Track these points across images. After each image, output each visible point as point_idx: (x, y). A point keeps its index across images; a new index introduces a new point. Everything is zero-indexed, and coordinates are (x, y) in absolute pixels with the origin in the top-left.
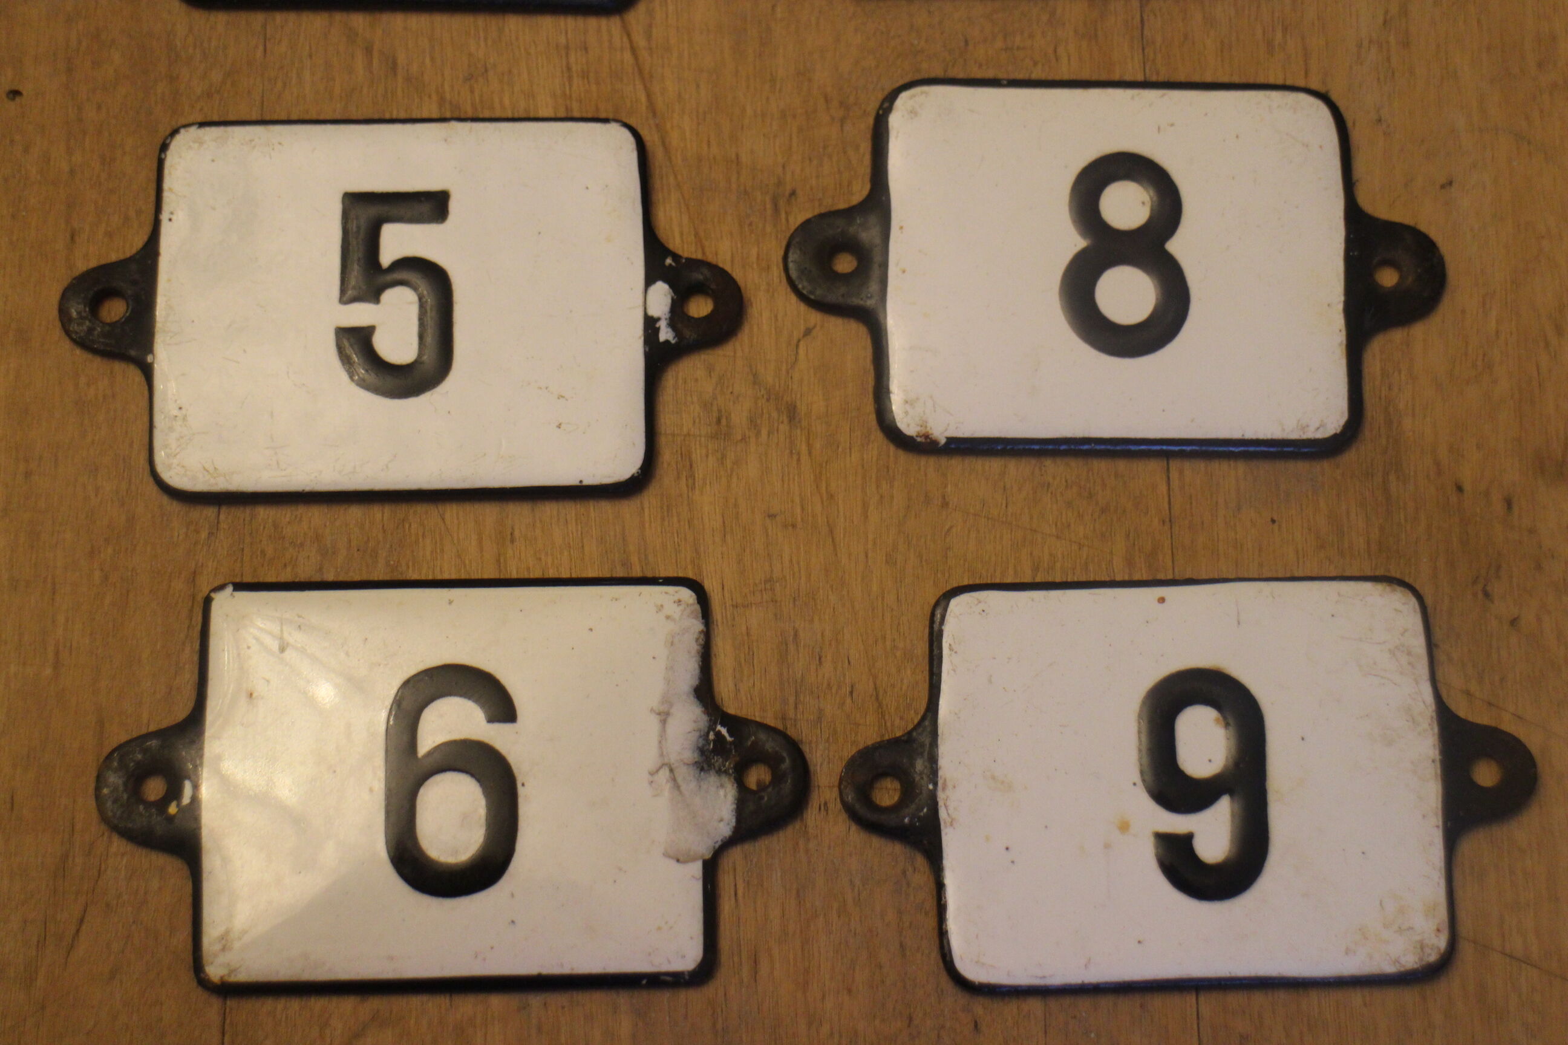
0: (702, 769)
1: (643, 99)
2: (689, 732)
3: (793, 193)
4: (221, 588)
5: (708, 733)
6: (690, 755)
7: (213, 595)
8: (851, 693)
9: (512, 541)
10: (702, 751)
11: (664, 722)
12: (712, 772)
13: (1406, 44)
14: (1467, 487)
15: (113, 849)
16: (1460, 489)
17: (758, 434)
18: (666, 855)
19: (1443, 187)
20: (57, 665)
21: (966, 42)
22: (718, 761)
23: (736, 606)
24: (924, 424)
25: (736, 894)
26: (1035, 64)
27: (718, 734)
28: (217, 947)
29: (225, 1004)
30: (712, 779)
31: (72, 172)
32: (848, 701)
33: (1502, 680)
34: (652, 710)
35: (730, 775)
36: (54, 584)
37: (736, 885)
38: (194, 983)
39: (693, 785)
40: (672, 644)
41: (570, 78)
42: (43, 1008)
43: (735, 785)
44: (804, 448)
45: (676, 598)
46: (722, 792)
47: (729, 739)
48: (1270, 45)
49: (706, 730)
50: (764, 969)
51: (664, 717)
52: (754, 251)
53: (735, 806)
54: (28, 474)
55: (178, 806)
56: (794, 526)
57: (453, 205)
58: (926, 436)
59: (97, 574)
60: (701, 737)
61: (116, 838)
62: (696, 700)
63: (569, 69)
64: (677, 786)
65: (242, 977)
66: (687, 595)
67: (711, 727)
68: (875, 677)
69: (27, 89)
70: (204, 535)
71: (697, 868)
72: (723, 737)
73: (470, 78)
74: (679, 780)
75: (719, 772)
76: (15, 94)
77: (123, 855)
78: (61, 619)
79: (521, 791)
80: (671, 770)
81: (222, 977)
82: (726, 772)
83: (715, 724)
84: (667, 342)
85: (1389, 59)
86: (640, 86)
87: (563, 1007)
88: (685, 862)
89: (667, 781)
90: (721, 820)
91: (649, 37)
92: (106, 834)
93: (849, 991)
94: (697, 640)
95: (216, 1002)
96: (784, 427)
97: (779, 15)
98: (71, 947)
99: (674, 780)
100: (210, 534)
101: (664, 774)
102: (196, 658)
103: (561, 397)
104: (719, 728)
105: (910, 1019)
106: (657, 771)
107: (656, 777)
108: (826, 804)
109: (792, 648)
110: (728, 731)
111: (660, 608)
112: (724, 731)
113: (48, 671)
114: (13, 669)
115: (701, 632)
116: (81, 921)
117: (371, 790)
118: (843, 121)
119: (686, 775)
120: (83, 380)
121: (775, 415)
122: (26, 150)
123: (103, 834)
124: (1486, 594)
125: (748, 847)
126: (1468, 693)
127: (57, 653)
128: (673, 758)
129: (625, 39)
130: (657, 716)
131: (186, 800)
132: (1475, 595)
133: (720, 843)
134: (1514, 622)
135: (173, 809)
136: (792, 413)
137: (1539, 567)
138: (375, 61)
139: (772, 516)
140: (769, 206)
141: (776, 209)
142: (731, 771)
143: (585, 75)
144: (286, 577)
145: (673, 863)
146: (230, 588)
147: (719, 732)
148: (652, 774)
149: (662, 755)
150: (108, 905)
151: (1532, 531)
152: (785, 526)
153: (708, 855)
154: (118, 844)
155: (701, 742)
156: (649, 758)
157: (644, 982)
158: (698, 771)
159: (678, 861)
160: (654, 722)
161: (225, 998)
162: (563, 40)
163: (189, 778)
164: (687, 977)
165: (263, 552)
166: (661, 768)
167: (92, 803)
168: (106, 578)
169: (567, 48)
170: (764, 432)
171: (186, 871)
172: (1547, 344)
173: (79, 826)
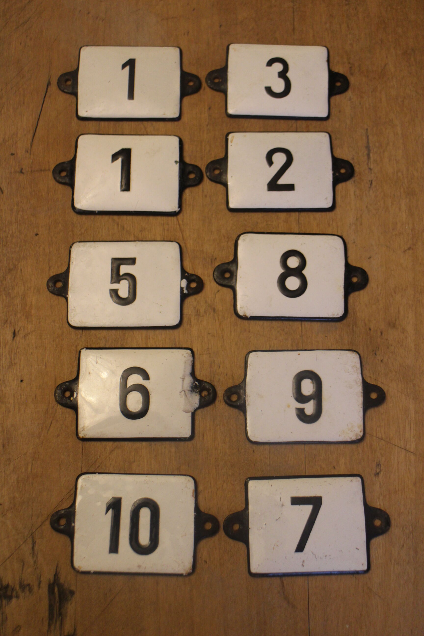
0: (192, 392)
1: (181, 236)
2: (189, 383)
3: (216, 259)
4: (83, 349)
5: (193, 384)
6: (189, 388)
7: (81, 350)
8: (227, 375)
9: (149, 339)
10: (192, 387)
11: (183, 381)
12: (194, 392)
13: (361, 224)
14: (372, 329)
15: (58, 408)
16: (370, 329)
17: (206, 315)
18: (183, 411)
19: (369, 258)
20: (46, 366)
21: (257, 223)
22: (195, 390)
23: (200, 354)
24: (245, 313)
25: (199, 420)
26: (273, 228)
27: (196, 384)
28: (82, 430)
29: (83, 443)
30: (194, 394)
31: (50, 253)
32: (226, 377)
33: (379, 374)
34: (181, 378)
35: (198, 393)
36: (45, 347)
37: (199, 418)
38: (76, 438)
39: (190, 395)
40: (185, 363)
41: (164, 231)
42: (43, 443)
43: (199, 395)
44: (217, 318)
45: (187, 352)
46: (196, 397)
47: (198, 385)
48: (329, 224)
49: (193, 383)
50: (205, 438)
51: (183, 379)
52: (206, 273)
53: (199, 400)
54: (39, 322)
55: (73, 398)
56: (214, 336)
57: (137, 261)
58: (245, 316)
59: (55, 345)
60: (191, 384)
61: (59, 405)
62: (190, 376)
63: (164, 229)
64: (186, 395)
65: (87, 437)
66: (189, 352)
67: (194, 382)
68: (232, 371)
69: (40, 233)
70: (79, 336)
71: (190, 414)
72: (197, 384)
73: (141, 231)
74: (186, 394)
75: (196, 392)
76: (37, 234)
77: (60, 409)
78: (47, 355)
79: (150, 396)
80: (185, 392)
81: (83, 437)
82: (197, 392)
83: (195, 381)
84: (186, 293)
85: (357, 228)
86: (180, 233)
87: (159, 445)
88: (187, 413)
89: (184, 394)
90: (196, 403)
91: (183, 221)
92: (57, 404)
93: (225, 443)
94: (191, 362)
95: (81, 442)
96: (212, 313)
98: (49, 430)
99: (185, 394)
100: (81, 336)
101: (183, 393)
102: (77, 364)
103: (161, 306)
104: (196, 382)
105: (239, 449)
106: (181, 392)
107: (181, 393)
108: (220, 400)
109: (213, 364)
110: (198, 383)
111: (183, 355)
112: (197, 383)
113: (44, 367)
114: (36, 366)
115: (192, 360)
116: (51, 424)
117: (116, 395)
118: (228, 242)
119: (188, 393)
120: (52, 301)
121: (210, 310)
122: (39, 247)
123: (56, 404)
124: (375, 354)
125: (202, 409)
126: (370, 377)
127: (46, 363)
128: (185, 389)
129: (177, 222)
130: (182, 379)
131: (75, 397)
132: (373, 354)
133: (195, 409)
134: (382, 361)
135: (72, 399)
136: (214, 310)
137: (388, 348)
138: (119, 227)
139: (209, 334)
140: (210, 261)
141: (212, 261)
142: (198, 392)
143: (168, 230)
144: (97, 346)
145: (185, 413)
146: (85, 349)
147: (196, 383)
148: (180, 392)
149: (182, 388)
150: (57, 420)
151: (387, 339)
152: (212, 336)
153: (193, 411)
154: (60, 406)
155: (192, 385)
156: (180, 389)
157: (178, 440)
158: (191, 392)
159: (186, 412)
160: (181, 381)
161: (83, 442)
162: (163, 222)
163: (75, 392)
164: (187, 439)
165: (92, 341)
166: (182, 391)
167: (54, 397)
168: (57, 346)
169: (164, 224)
170: (208, 314)
171: (74, 413)
172: (392, 296)
173: (51, 402)
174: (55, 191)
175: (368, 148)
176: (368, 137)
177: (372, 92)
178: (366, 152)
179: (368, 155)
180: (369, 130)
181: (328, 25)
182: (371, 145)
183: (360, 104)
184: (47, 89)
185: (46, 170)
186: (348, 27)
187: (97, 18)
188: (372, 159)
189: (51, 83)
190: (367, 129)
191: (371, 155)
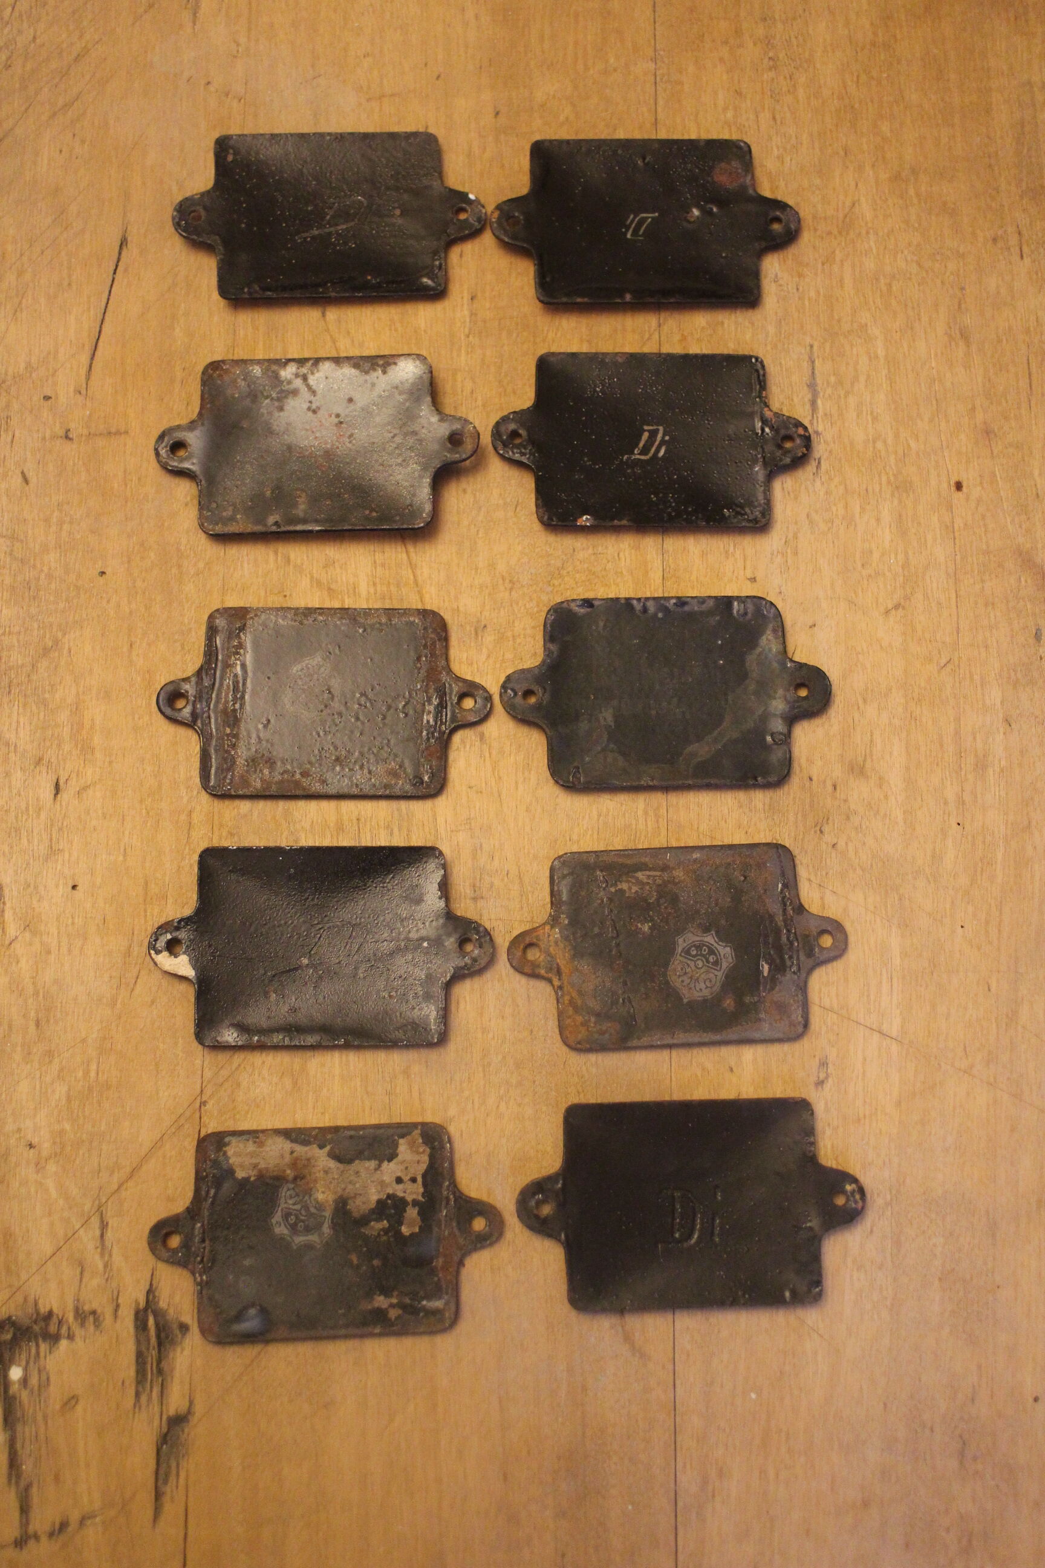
1: (412, 577)
3: (485, 626)
13: (796, 554)
14: (815, 778)
16: (811, 779)
17: (465, 748)
19: (810, 627)
20: (125, 855)
21: (574, 550)
23: (452, 831)
31: (131, 613)
32: (506, 879)
33: (827, 874)
36: (123, 816)
41: (376, 568)
42: (120, 1018)
44: (487, 755)
52: (465, 655)
54: (111, 762)
59: (144, 811)
63: (375, 562)
68: (519, 867)
69: (108, 571)
73: (326, 566)
76: (103, 573)
78: (127, 833)
86: (410, 571)
93: (503, 1017)
96: (478, 743)
97: (480, 535)
98: (133, 990)
105: (532, 1031)
109: (479, 851)
113: (121, 858)
114: (104, 857)
118: (511, 589)
120: (137, 716)
121: (473, 738)
122: (108, 602)
124: (821, 832)
126: (809, 880)
127: (125, 850)
132: (815, 832)
134: (834, 846)
137: (848, 818)
138: (279, 558)
140: (473, 632)
141: (476, 634)
143: (383, 565)
151: (846, 801)
152: (477, 792)
168: (148, 813)
170: (468, 747)
172: (859, 708)
173: (136, 933)
174: (139, 479)
175: (812, 386)
176: (813, 362)
177: (823, 264)
178: (809, 396)
179: (813, 403)
180: (815, 348)
181: (730, 114)
182: (819, 381)
183: (798, 289)
184: (120, 254)
185: (121, 434)
186: (774, 118)
187: (227, 95)
188: (821, 413)
189: (129, 239)
190: (811, 346)
191: (819, 402)
